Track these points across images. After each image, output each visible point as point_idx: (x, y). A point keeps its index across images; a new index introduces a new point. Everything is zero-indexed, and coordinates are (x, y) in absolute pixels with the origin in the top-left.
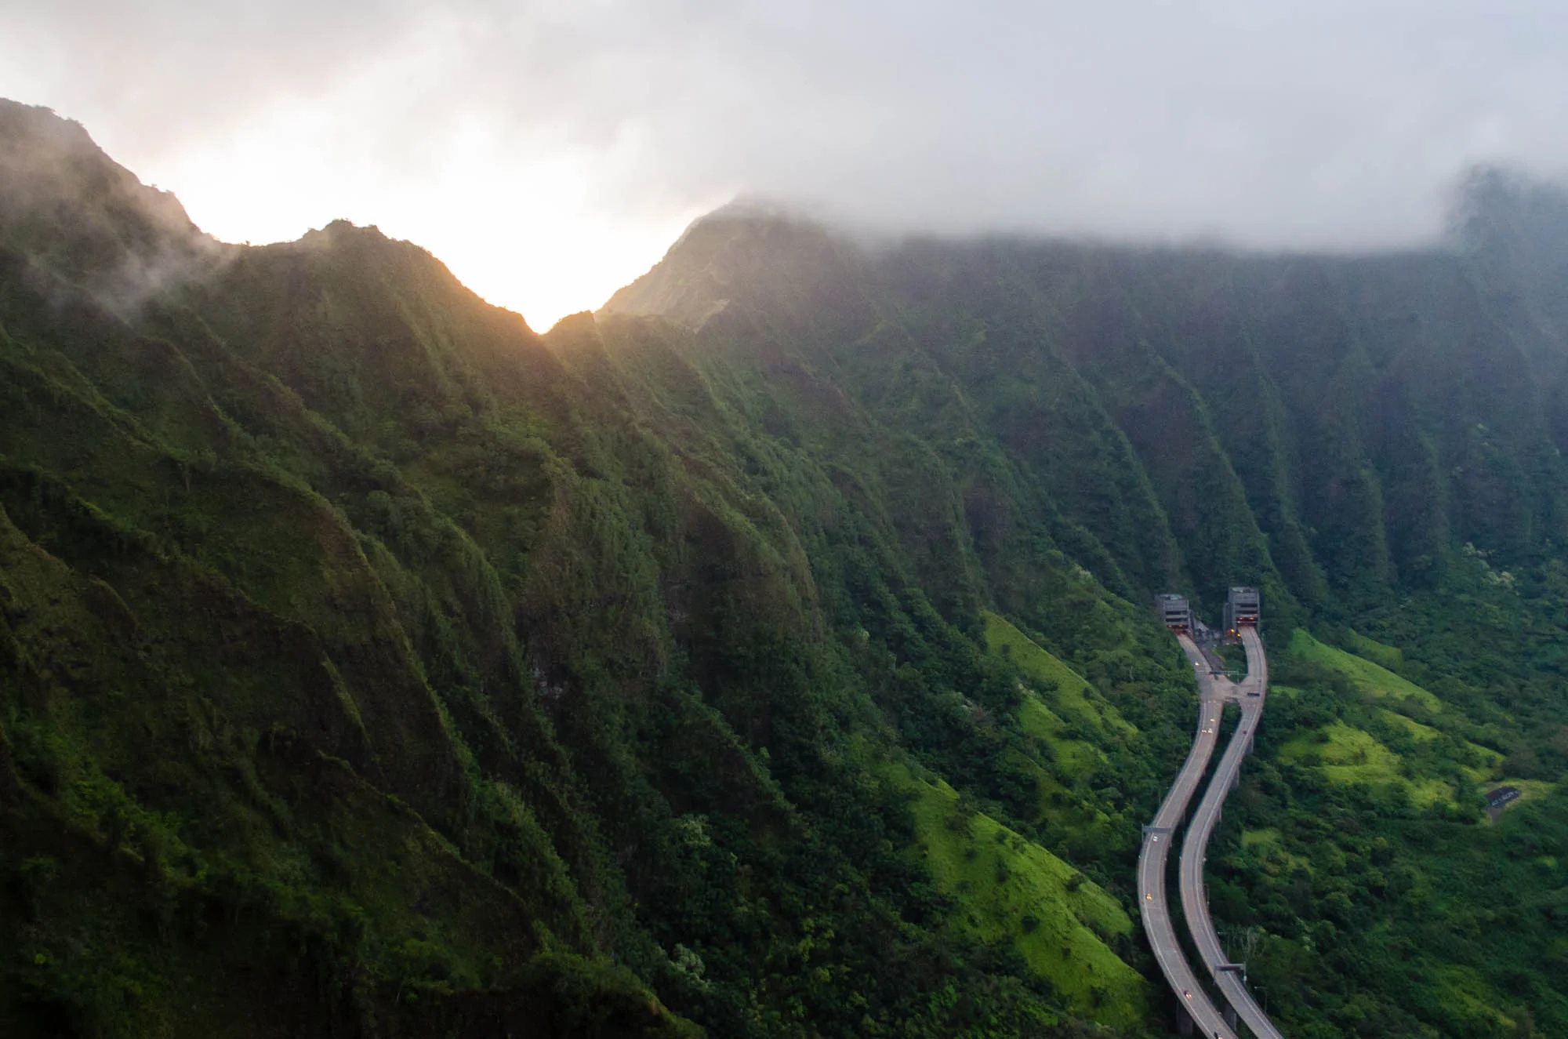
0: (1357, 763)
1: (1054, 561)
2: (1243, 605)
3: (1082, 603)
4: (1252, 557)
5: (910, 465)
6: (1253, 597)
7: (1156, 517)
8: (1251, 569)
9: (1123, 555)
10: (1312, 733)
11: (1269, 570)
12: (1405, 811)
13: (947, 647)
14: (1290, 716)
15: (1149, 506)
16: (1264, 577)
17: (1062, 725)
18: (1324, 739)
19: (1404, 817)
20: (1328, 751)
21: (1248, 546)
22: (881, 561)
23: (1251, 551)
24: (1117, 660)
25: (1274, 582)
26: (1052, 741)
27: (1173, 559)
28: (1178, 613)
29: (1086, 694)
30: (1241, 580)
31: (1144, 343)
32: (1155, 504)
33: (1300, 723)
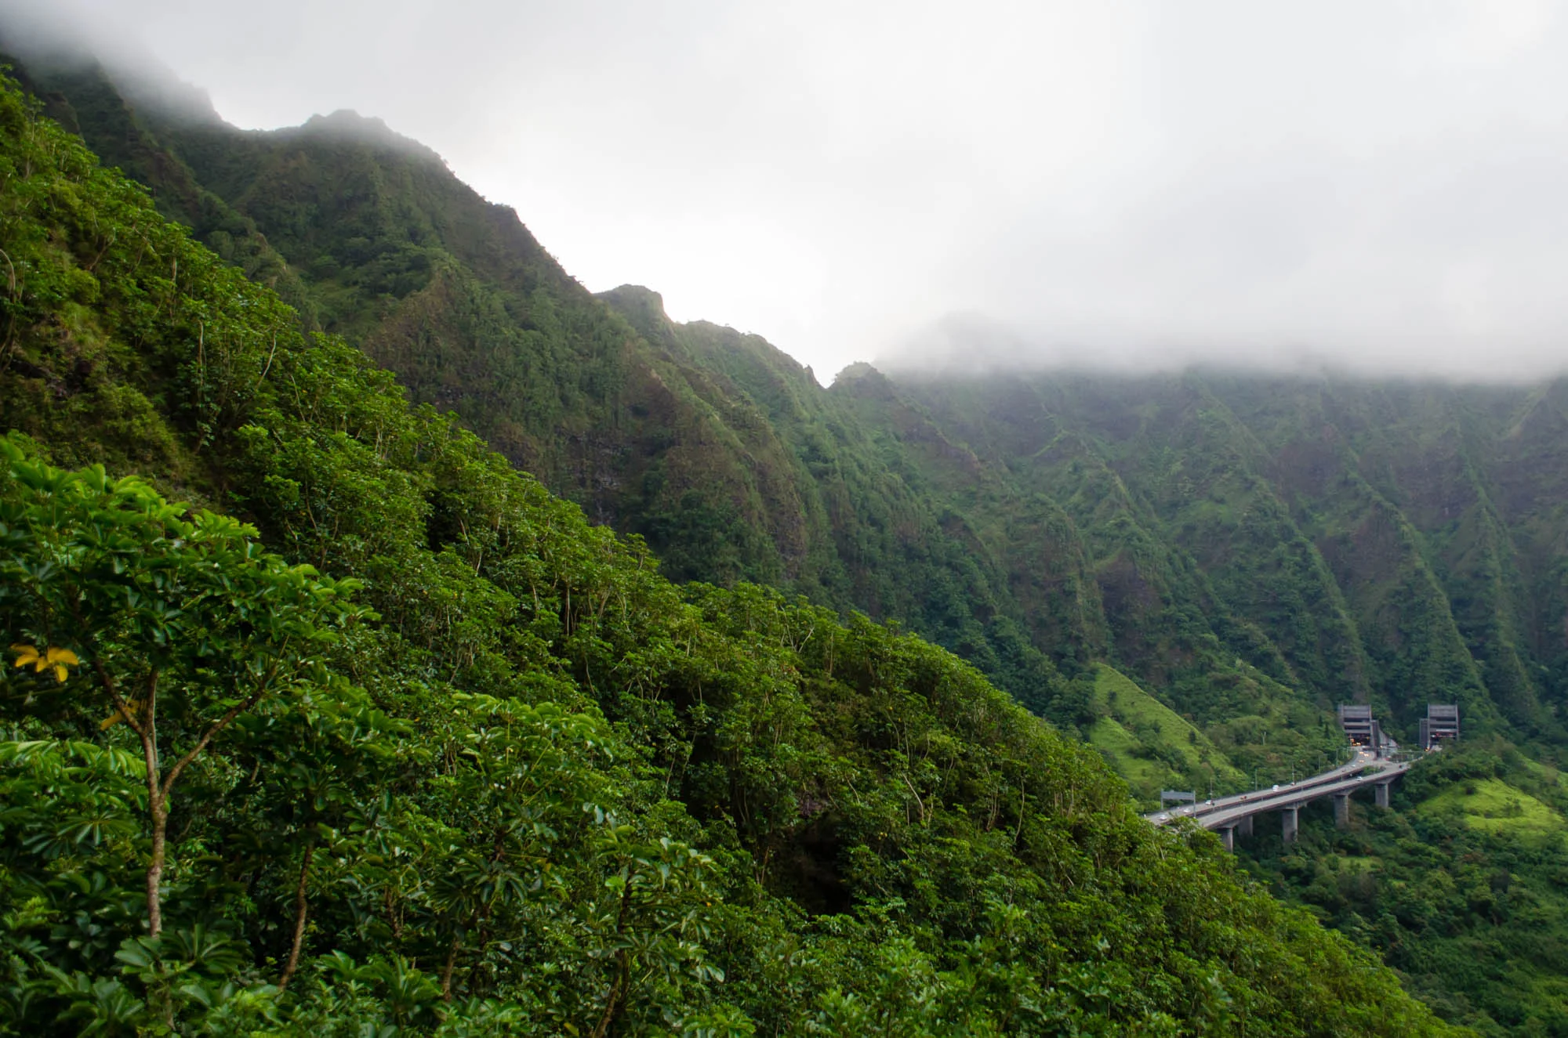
0: (1508, 816)
1: (1206, 644)
2: (1439, 719)
3: (1227, 681)
4: (1455, 673)
5: (1036, 522)
6: (1450, 710)
7: (1342, 626)
8: (1453, 686)
9: (1304, 664)
10: (1459, 788)
11: (1475, 687)
12: (1556, 858)
13: (1020, 665)
14: (1435, 770)
15: (1337, 616)
16: (1468, 694)
17: (1136, 744)
18: (1470, 792)
19: (1550, 863)
20: (1472, 802)
21: (1451, 662)
22: (970, 588)
23: (1456, 667)
24: (1249, 726)
25: (1479, 699)
26: (1121, 757)
27: (1361, 670)
28: (1360, 720)
29: (1192, 739)
30: (1442, 698)
31: (1353, 475)
32: (1343, 613)
33: (1443, 776)
